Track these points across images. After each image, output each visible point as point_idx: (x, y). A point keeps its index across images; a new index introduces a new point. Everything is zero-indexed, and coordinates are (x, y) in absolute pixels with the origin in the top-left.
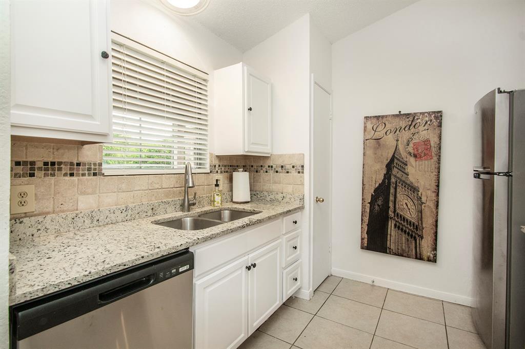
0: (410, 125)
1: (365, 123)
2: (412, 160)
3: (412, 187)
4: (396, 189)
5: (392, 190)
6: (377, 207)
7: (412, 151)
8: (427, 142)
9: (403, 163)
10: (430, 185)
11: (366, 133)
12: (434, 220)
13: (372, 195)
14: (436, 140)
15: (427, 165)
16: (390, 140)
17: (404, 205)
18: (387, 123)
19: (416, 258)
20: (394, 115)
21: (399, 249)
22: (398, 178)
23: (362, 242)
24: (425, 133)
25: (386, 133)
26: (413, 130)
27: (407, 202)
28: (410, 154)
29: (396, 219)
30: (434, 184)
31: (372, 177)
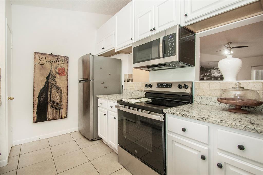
0: (57, 61)
1: (34, 55)
2: (58, 76)
3: (58, 87)
4: (51, 89)
5: (49, 90)
6: (42, 99)
7: (58, 72)
8: (63, 68)
9: (54, 77)
10: (65, 86)
11: (35, 61)
12: (66, 100)
13: (39, 93)
14: (67, 68)
15: (64, 78)
16: (48, 65)
17: (55, 96)
18: (46, 57)
19: (60, 119)
20: (49, 54)
21: (52, 117)
22: (52, 84)
23: (33, 119)
24: (62, 65)
25: (46, 62)
26: (58, 63)
27: (56, 94)
28: (57, 73)
29: (52, 103)
30: (66, 86)
31: (39, 84)
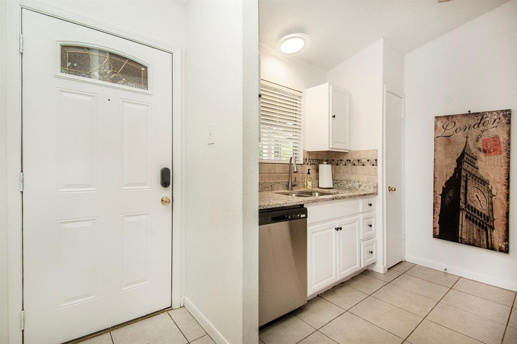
0: (479, 124)
1: (435, 123)
2: (482, 155)
3: (482, 180)
4: (466, 182)
5: (463, 183)
6: (448, 199)
7: (482, 147)
8: (496, 139)
9: (473, 158)
10: (500, 178)
11: (437, 131)
12: (505, 212)
13: (443, 187)
14: (505, 136)
15: (500, 159)
16: (460, 137)
17: (476, 198)
18: (456, 122)
19: (488, 248)
20: (463, 115)
21: (470, 239)
22: (469, 172)
23: (434, 231)
24: (494, 130)
25: (456, 131)
26: (482, 128)
27: (477, 194)
28: (480, 149)
29: (467, 210)
30: (504, 178)
31: (443, 171)
